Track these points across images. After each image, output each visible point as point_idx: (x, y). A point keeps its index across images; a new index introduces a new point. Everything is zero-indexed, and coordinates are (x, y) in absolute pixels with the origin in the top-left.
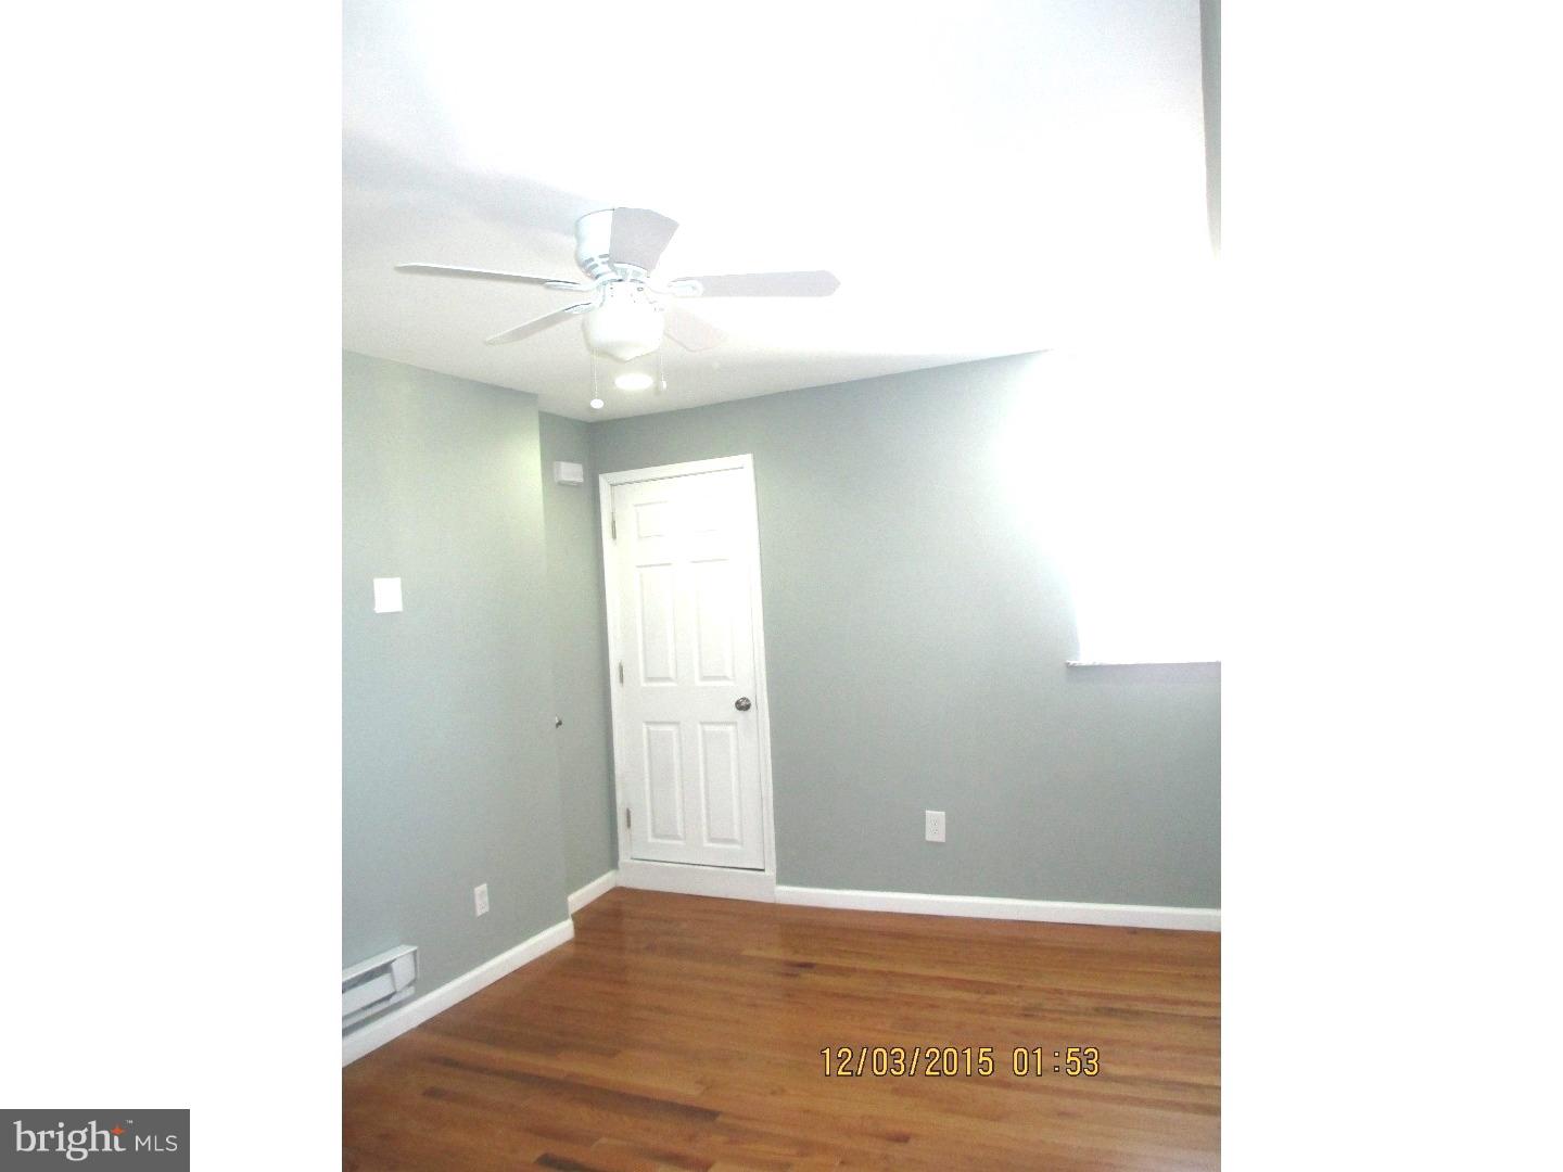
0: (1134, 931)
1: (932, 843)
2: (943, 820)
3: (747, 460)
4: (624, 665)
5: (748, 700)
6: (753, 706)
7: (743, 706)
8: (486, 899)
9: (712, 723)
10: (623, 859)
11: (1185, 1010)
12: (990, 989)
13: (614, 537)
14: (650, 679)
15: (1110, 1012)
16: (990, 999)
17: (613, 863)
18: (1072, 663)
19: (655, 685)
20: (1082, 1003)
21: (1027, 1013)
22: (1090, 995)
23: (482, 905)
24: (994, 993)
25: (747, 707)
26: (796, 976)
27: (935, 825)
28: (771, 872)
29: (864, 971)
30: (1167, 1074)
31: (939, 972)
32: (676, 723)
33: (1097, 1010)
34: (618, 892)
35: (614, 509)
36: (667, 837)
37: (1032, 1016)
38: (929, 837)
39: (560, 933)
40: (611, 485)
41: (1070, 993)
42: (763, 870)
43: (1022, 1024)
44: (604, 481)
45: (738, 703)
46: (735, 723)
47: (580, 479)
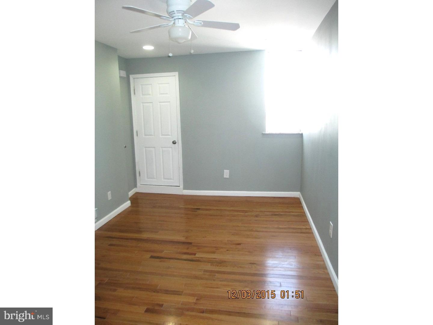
0: (274, 198)
1: (226, 178)
2: (229, 173)
3: (176, 74)
4: (138, 131)
5: (175, 141)
6: (177, 143)
7: (174, 143)
8: (111, 195)
9: (165, 147)
10: (138, 184)
11: (292, 214)
12: (246, 212)
13: (135, 94)
14: (146, 135)
15: (275, 215)
16: (246, 214)
17: (135, 186)
18: (264, 133)
19: (147, 137)
20: (268, 213)
21: (256, 216)
22: (270, 212)
23: (110, 197)
24: (247, 212)
25: (175, 143)
26: (196, 211)
27: (226, 174)
28: (182, 187)
29: (214, 209)
30: (292, 226)
31: (232, 208)
32: (155, 147)
33: (272, 215)
34: (137, 193)
35: (134, 85)
36: (152, 178)
37: (258, 217)
38: (225, 176)
39: (128, 204)
40: (134, 78)
41: (265, 211)
42: (179, 186)
43: (257, 218)
44: (131, 77)
45: (173, 142)
46: (172, 148)
47: (125, 76)
